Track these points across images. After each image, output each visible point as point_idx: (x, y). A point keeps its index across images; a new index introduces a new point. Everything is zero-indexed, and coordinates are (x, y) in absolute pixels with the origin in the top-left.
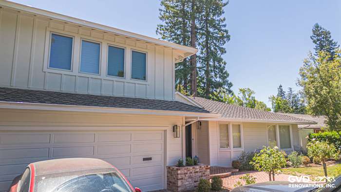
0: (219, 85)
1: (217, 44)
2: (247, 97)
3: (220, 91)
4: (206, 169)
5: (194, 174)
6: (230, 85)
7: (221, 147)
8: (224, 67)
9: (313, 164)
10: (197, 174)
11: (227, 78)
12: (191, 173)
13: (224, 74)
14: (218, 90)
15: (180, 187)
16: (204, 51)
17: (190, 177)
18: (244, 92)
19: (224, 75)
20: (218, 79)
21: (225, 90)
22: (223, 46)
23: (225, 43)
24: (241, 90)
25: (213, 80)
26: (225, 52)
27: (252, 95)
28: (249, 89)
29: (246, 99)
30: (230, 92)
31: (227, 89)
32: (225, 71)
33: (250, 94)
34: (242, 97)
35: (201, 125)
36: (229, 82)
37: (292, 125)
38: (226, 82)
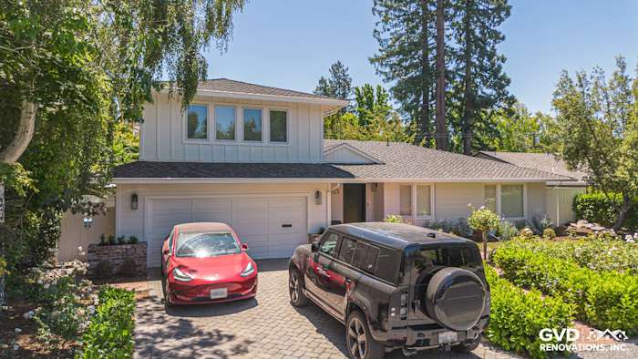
0: (488, 102)
1: (487, 24)
3: (492, 112)
7: (401, 215)
8: (500, 67)
11: (507, 88)
13: (501, 79)
14: (489, 111)
16: (463, 37)
19: (501, 83)
20: (489, 91)
21: (501, 111)
22: (497, 28)
23: (501, 20)
25: (480, 93)
26: (503, 38)
30: (511, 113)
31: (505, 109)
32: (502, 74)
35: (376, 186)
36: (509, 95)
37: (528, 183)
38: (504, 94)
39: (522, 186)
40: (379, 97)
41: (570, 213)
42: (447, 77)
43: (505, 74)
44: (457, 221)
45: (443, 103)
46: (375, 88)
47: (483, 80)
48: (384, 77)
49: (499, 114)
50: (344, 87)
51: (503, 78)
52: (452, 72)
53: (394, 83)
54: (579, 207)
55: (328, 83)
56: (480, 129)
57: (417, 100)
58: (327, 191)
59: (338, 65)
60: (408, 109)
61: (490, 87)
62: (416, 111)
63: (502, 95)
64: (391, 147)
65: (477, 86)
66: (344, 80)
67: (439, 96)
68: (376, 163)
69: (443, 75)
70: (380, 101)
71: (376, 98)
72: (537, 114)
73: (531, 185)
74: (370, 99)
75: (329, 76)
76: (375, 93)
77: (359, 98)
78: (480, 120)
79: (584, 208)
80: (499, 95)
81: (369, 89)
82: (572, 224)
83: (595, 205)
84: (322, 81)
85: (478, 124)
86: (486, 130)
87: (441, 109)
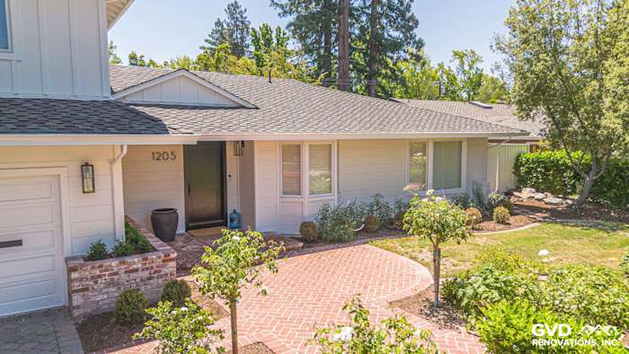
0: (396, 46)
2: (466, 68)
3: (398, 58)
4: (163, 261)
5: (124, 277)
6: (420, 45)
7: (284, 193)
8: (409, 6)
9: (492, 224)
10: (133, 275)
11: (415, 31)
12: (116, 274)
13: (408, 21)
14: (395, 56)
15: (78, 307)
17: (111, 284)
18: (461, 57)
19: (408, 24)
20: (395, 34)
21: (408, 56)
24: (456, 54)
25: (386, 35)
27: (478, 65)
28: (473, 52)
29: (464, 72)
30: (418, 58)
31: (412, 54)
32: (410, 14)
33: (473, 62)
34: (458, 68)
35: (244, 147)
36: (417, 39)
37: (468, 138)
38: (412, 38)
39: (460, 143)
40: (278, 40)
41: (511, 180)
42: (351, 15)
43: (413, 14)
44: (372, 200)
45: (347, 47)
46: (274, 29)
47: (390, 21)
48: (280, 11)
49: (405, 60)
50: (242, 30)
51: (412, 18)
52: (357, 10)
53: (291, 18)
54: (523, 170)
55: (225, 26)
56: (386, 76)
57: (318, 42)
58: (112, 162)
59: (236, 6)
60: (308, 51)
61: (397, 29)
62: (318, 54)
63: (409, 38)
64: (273, 84)
65: (383, 28)
66: (243, 23)
67: (343, 37)
68: (244, 107)
69: (346, 11)
70: (280, 43)
71: (275, 41)
72: (439, 65)
73: (472, 141)
74: (268, 43)
75: (225, 17)
76: (274, 35)
77: (256, 41)
78: (387, 66)
79: (529, 172)
80: (407, 38)
81: (267, 30)
82: (516, 194)
83: (545, 168)
84: (218, 23)
85: (383, 71)
86: (391, 77)
87: (344, 52)
